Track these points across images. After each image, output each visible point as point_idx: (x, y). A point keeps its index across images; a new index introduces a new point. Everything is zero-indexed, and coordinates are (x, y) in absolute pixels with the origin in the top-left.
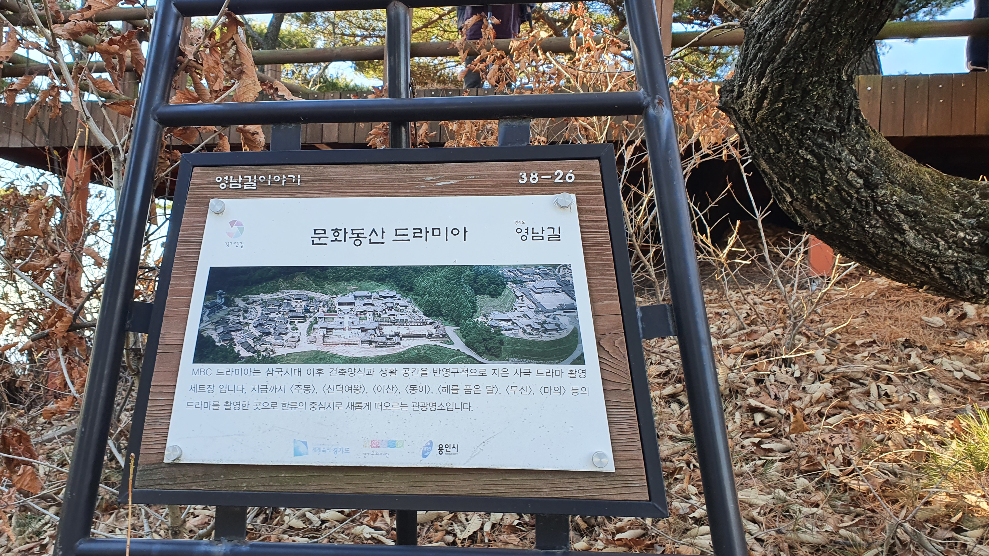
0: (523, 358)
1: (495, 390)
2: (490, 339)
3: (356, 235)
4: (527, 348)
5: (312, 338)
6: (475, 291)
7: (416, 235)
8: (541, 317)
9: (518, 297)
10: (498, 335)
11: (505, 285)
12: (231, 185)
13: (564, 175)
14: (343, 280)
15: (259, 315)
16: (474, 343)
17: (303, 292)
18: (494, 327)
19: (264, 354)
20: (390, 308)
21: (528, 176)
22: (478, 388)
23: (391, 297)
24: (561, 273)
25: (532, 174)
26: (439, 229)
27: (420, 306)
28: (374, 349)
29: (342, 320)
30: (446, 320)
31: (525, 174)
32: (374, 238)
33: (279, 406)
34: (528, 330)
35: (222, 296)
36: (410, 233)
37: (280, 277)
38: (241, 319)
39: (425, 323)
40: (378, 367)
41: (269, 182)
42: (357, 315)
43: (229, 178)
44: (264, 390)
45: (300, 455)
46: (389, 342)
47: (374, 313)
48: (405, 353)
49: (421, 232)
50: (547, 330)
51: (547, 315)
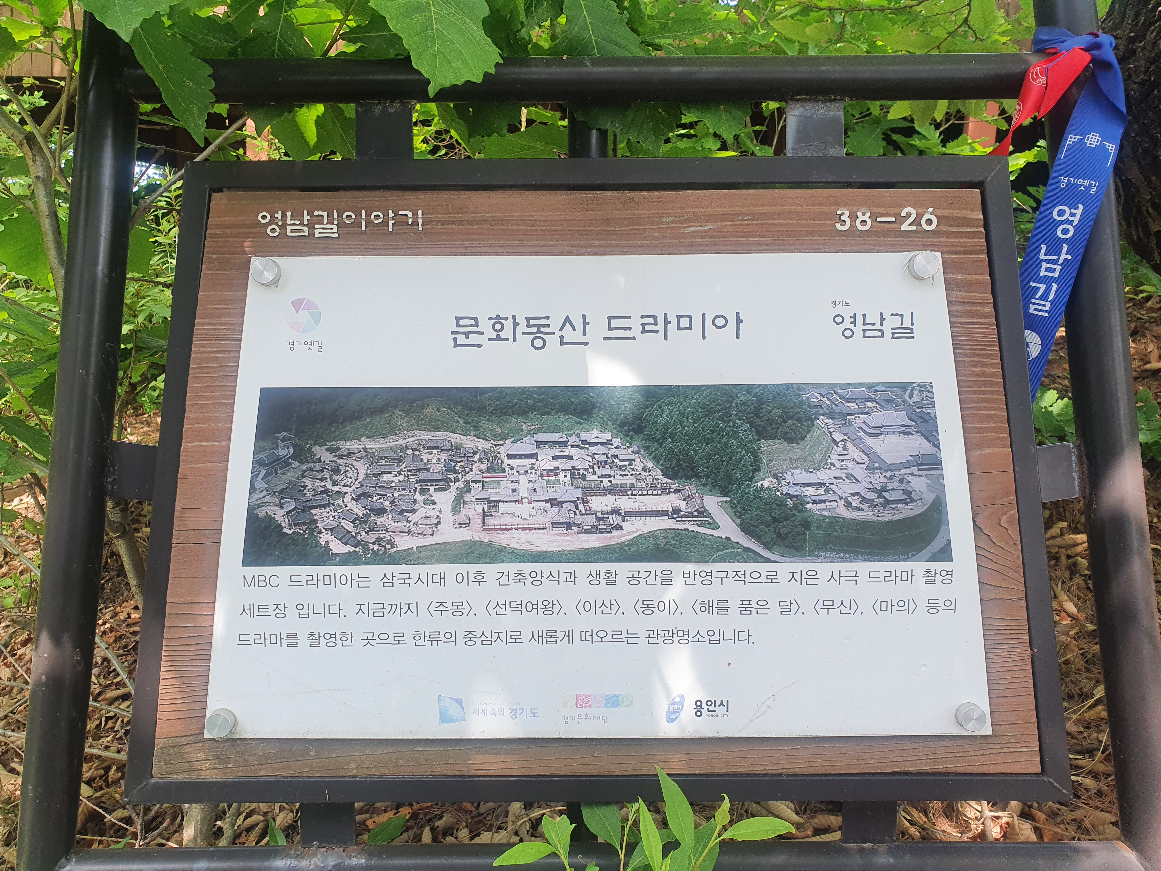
0: (845, 552)
1: (794, 607)
2: (786, 519)
3: (535, 329)
4: (853, 534)
5: (461, 517)
6: (757, 431)
7: (647, 328)
8: (879, 479)
9: (836, 443)
10: (800, 511)
11: (812, 421)
12: (289, 228)
13: (919, 216)
14: (513, 412)
15: (361, 477)
16: (756, 526)
17: (441, 435)
18: (791, 496)
19: (376, 547)
20: (602, 464)
21: (853, 217)
22: (763, 605)
23: (602, 444)
24: (915, 399)
25: (859, 214)
26: (690, 317)
27: (656, 459)
28: (576, 536)
29: (515, 485)
30: (704, 485)
31: (847, 213)
32: (568, 334)
33: (409, 639)
34: (855, 502)
35: (288, 443)
36: (636, 324)
37: (396, 407)
38: (328, 485)
39: (666, 491)
40: (583, 568)
41: (363, 223)
42: (541, 476)
43: (284, 215)
44: (380, 611)
45: (451, 721)
46: (602, 525)
47: (574, 472)
48: (630, 543)
49: (655, 323)
50: (888, 502)
51: (888, 474)
